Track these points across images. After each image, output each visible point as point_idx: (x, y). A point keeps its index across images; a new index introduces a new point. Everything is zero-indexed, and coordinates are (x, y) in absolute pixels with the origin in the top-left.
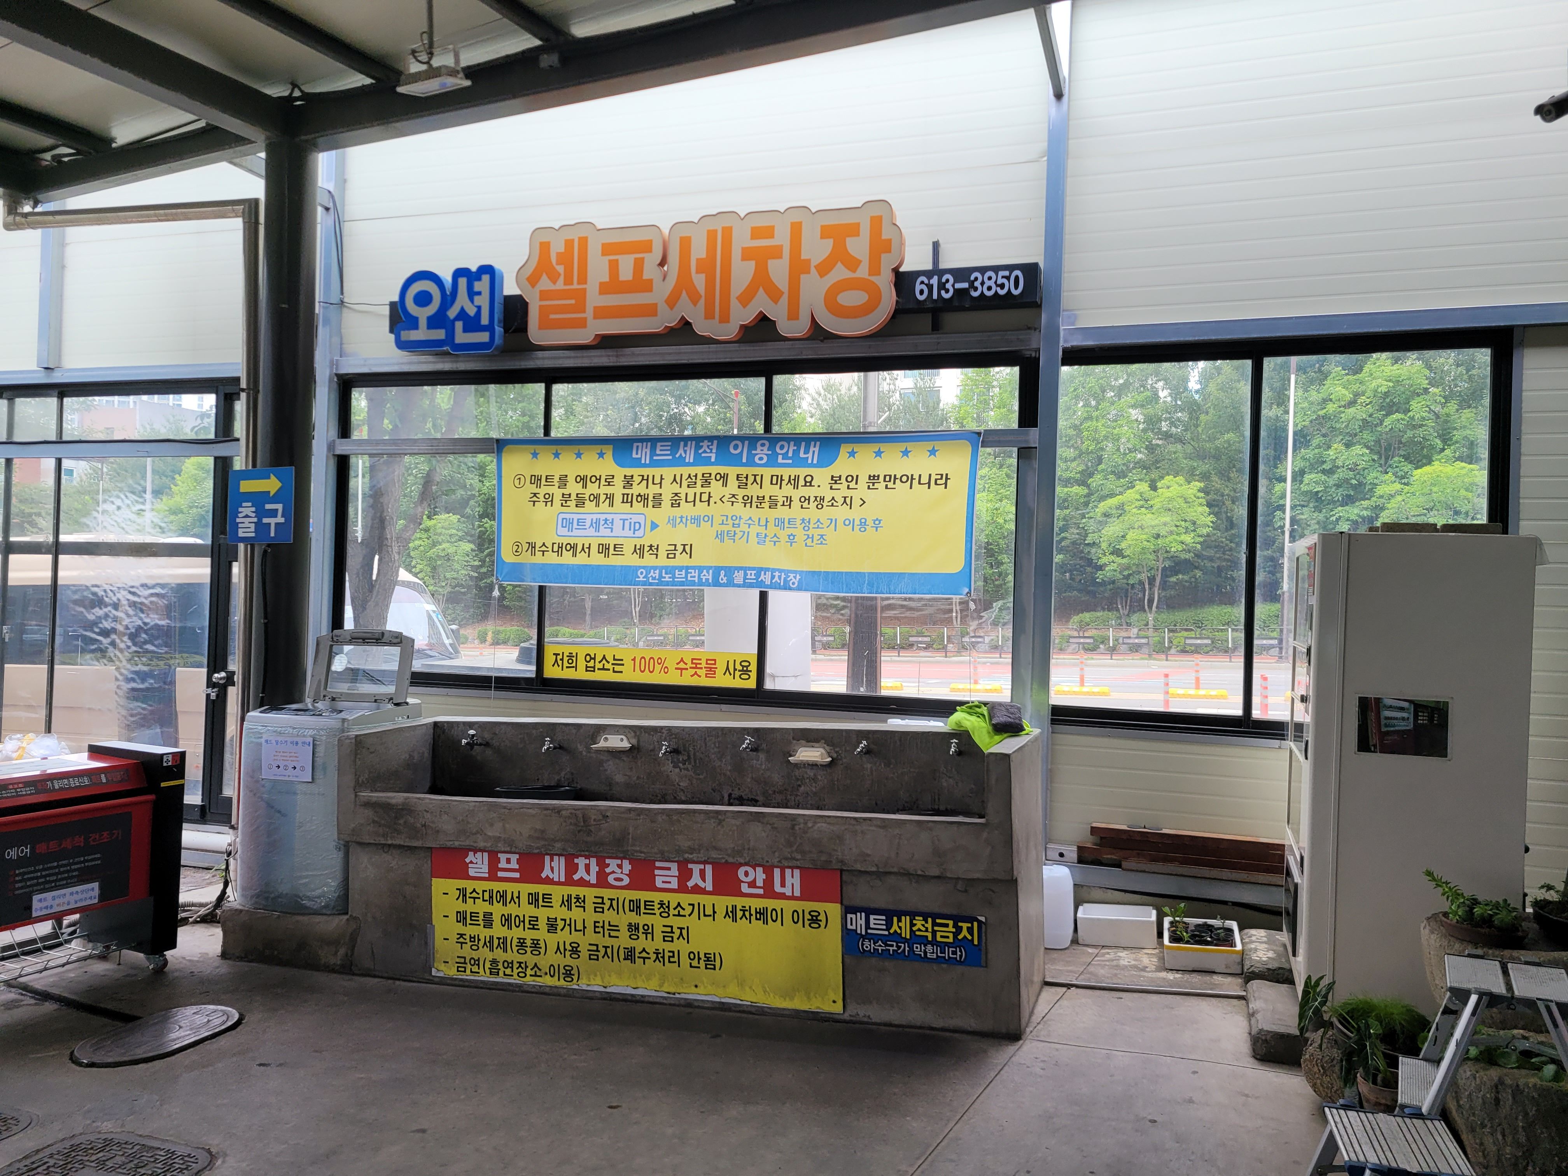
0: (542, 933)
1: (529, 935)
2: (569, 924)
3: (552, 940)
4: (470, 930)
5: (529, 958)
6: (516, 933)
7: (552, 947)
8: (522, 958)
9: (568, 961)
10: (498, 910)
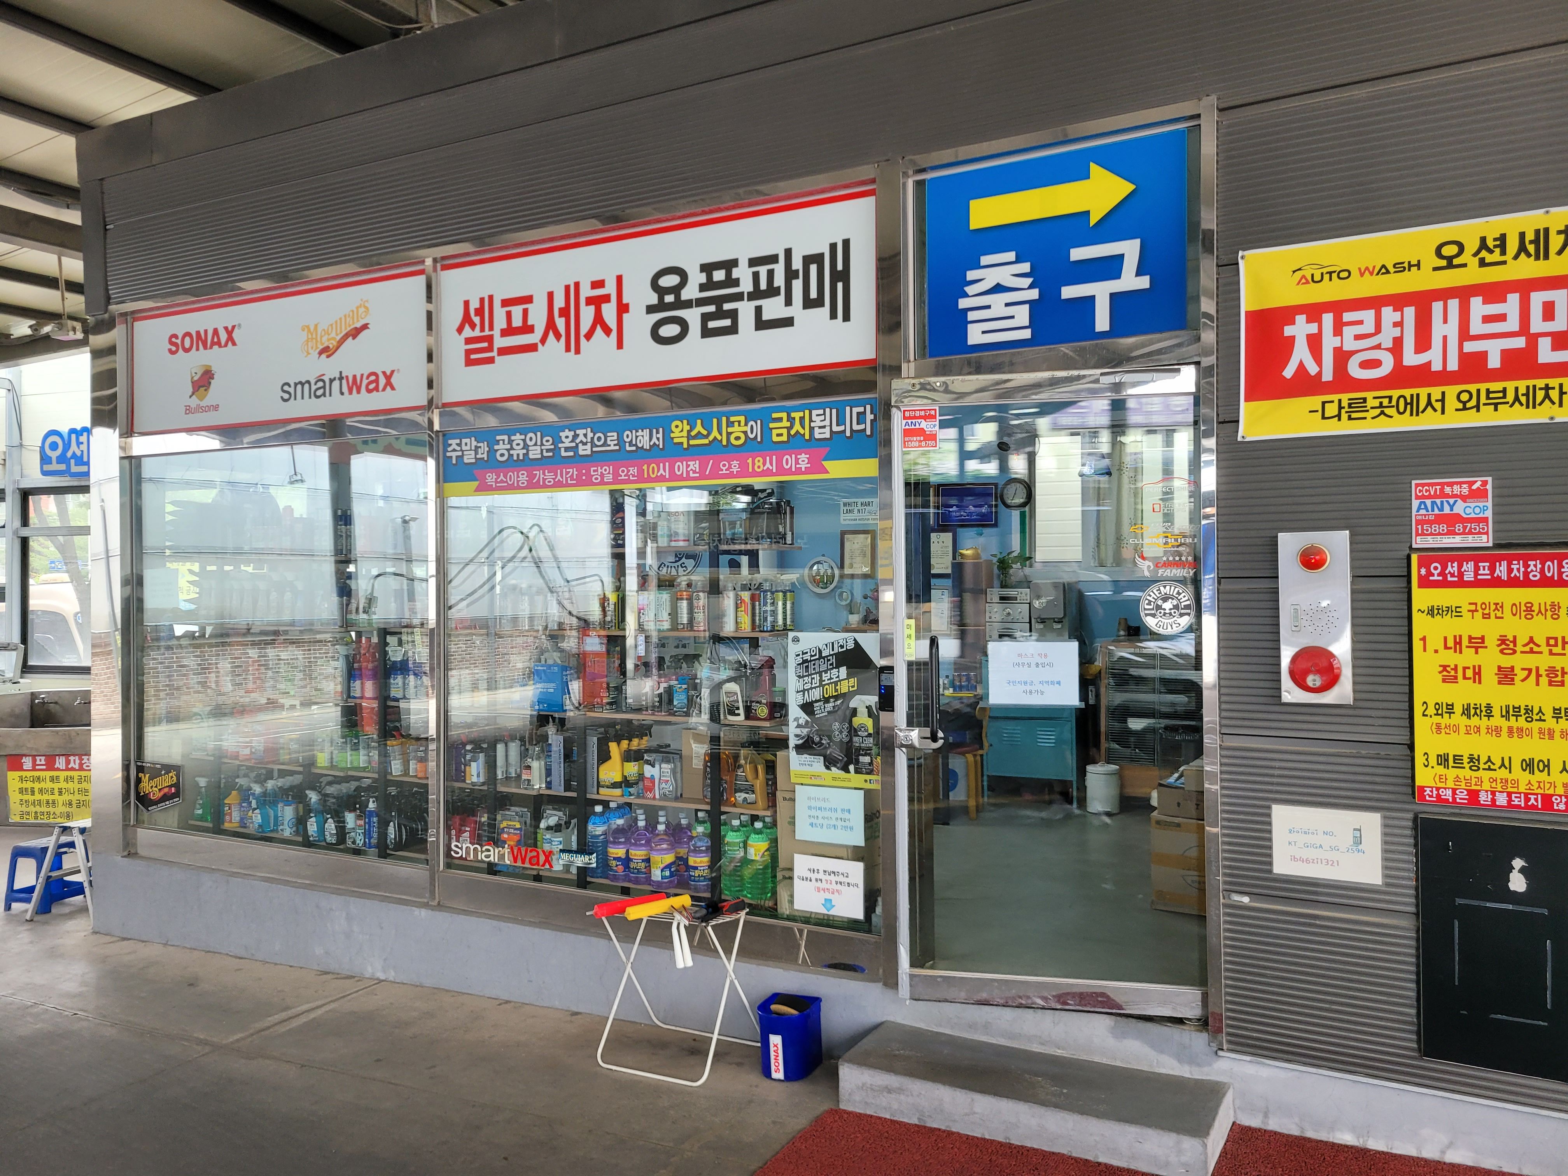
0: (56, 797)
1: (51, 798)
2: (67, 790)
3: (61, 799)
4: (25, 797)
5: (51, 810)
6: (45, 797)
7: (61, 803)
8: (48, 810)
9: (68, 809)
10: (37, 786)
